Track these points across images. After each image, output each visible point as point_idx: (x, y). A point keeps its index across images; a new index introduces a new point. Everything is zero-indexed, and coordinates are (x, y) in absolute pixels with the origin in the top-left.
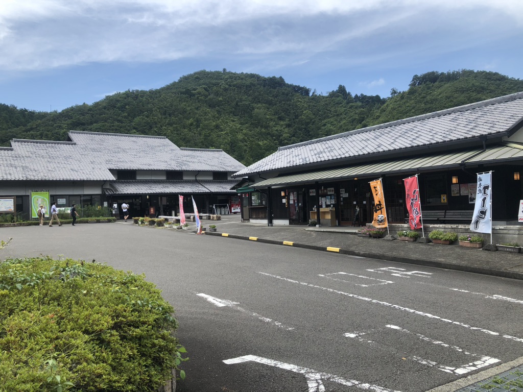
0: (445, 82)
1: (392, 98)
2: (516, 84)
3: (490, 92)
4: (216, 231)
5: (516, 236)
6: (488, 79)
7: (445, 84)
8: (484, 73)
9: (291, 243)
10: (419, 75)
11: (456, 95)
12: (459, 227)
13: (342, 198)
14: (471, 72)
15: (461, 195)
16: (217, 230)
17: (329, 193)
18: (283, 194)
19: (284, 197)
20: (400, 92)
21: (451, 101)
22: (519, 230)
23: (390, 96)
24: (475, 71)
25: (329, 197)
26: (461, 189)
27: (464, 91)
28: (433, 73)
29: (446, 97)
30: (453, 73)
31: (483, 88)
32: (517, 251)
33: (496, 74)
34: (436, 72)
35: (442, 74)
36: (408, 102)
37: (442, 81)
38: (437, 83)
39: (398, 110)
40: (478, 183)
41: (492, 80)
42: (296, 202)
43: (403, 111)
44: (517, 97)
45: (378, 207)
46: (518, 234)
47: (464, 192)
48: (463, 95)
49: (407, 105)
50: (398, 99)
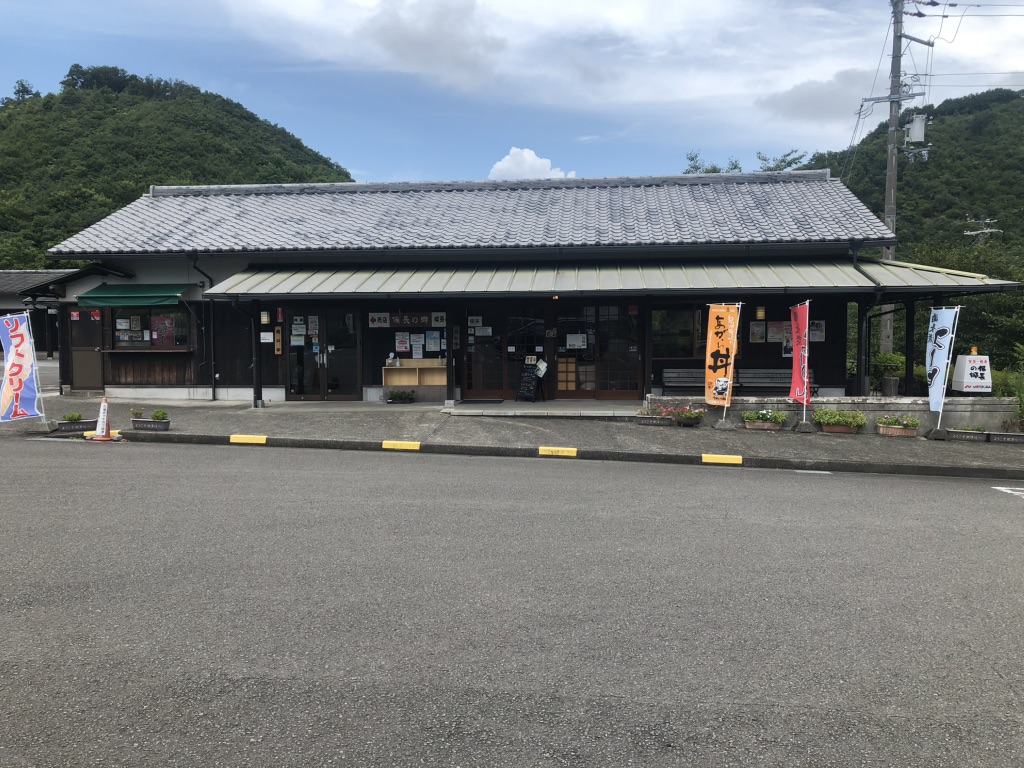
0: (142, 97)
1: (17, 103)
2: (274, 134)
3: (234, 138)
4: (167, 430)
5: (968, 414)
6: (228, 112)
7: (143, 100)
8: (218, 100)
9: (572, 451)
10: (85, 67)
11: (177, 129)
12: (868, 401)
13: (471, 339)
14: (196, 91)
15: (769, 341)
16: (172, 425)
17: (434, 324)
18: (265, 319)
19: (268, 328)
20: (37, 94)
21: (170, 139)
22: (973, 404)
23: (14, 97)
24: (203, 91)
25: (437, 334)
26: (770, 330)
27: (190, 125)
28: (115, 70)
29: (158, 128)
30: (159, 82)
31: (222, 127)
32: (983, 438)
33: (238, 106)
34: (122, 70)
35: (134, 77)
36: (61, 119)
37: (136, 93)
38: (125, 95)
39: (39, 133)
40: (931, 324)
41: (235, 116)
42: (315, 340)
43: (52, 137)
44: (778, 178)
45: (722, 361)
46: (971, 411)
47: (773, 337)
48: (189, 132)
49: (61, 126)
50: (36, 108)
